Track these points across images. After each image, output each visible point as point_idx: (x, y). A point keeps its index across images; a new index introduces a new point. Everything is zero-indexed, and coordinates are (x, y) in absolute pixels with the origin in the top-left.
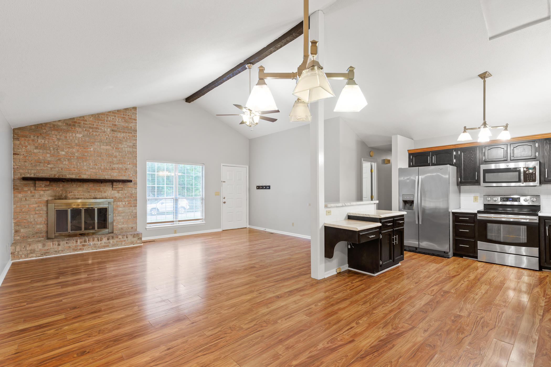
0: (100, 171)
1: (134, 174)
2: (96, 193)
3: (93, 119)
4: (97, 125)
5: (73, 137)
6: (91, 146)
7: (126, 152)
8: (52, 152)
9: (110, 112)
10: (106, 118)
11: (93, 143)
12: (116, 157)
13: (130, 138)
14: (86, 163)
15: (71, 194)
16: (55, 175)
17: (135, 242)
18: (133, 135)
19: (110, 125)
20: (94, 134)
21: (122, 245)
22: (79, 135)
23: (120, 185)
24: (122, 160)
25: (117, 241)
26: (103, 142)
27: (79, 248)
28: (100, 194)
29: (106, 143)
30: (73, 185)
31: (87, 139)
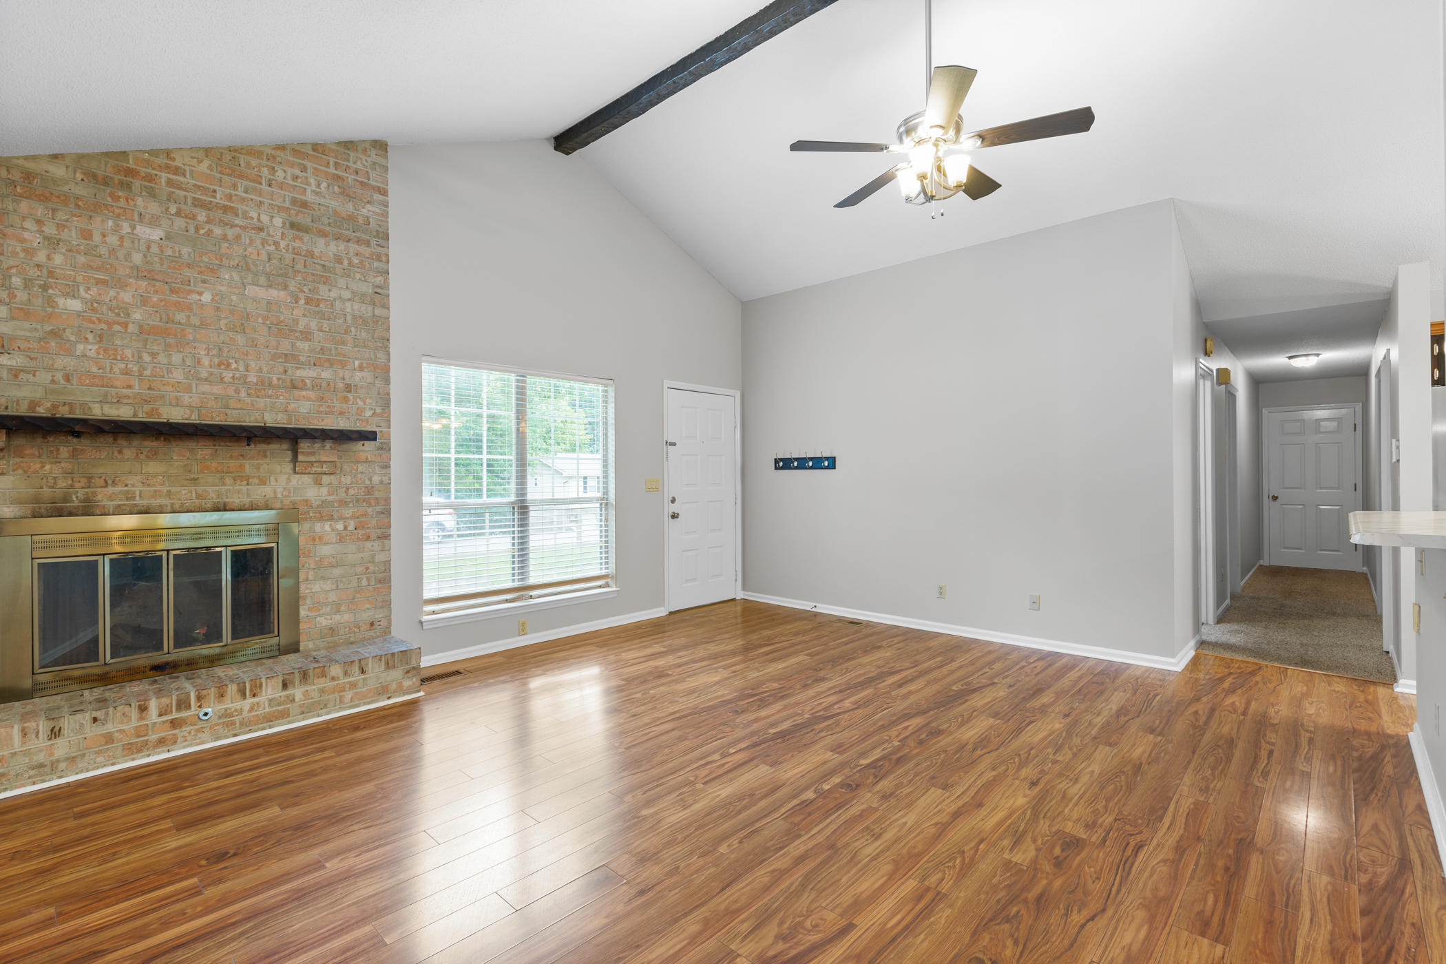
0: (243, 394)
1: (378, 410)
2: (224, 484)
3: (210, 168)
4: (229, 197)
5: (122, 238)
6: (204, 281)
7: (349, 318)
8: (21, 296)
9: (282, 148)
10: (265, 170)
11: (212, 270)
12: (307, 336)
13: (361, 262)
14: (180, 356)
15: (110, 489)
16: (34, 404)
17: (394, 686)
18: (373, 253)
19: (284, 201)
20: (218, 231)
21: (341, 704)
22: (148, 231)
23: (325, 453)
24: (333, 352)
25: (322, 691)
26: (253, 268)
27: (153, 737)
28: (244, 488)
29: (268, 275)
30: (120, 452)
31: (185, 250)
